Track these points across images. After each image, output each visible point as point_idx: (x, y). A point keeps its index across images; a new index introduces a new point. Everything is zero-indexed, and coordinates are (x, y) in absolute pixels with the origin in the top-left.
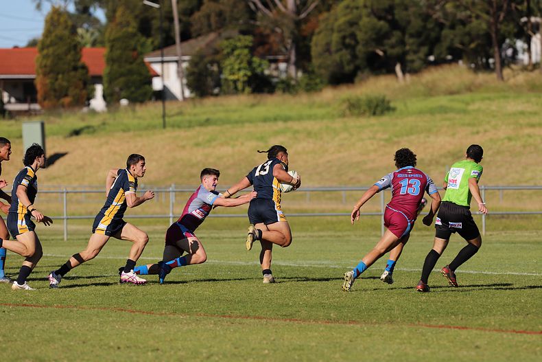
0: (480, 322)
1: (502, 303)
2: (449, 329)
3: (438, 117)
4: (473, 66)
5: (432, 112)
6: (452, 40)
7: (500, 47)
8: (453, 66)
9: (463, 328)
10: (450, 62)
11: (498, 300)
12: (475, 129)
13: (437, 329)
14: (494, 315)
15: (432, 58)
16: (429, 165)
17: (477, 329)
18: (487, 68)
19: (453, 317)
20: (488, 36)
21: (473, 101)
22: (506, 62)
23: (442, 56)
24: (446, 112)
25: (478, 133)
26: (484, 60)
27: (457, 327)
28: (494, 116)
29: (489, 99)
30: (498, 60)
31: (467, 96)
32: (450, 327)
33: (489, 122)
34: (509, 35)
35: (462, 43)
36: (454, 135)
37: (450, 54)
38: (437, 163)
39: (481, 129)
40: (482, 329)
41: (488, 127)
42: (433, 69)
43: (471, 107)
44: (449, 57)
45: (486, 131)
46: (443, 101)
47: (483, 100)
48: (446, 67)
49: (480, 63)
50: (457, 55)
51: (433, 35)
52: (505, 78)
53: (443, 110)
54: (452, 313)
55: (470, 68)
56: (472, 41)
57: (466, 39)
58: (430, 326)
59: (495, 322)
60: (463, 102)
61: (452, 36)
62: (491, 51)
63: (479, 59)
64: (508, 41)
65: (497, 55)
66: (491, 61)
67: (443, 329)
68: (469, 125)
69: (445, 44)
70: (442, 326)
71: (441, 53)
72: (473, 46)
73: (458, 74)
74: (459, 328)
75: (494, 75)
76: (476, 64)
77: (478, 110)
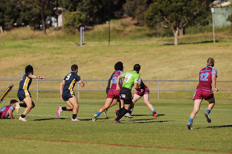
0: (36, 137)
1: (46, 129)
2: (23, 140)
3: (18, 49)
4: (33, 28)
5: (16, 47)
6: (24, 17)
7: (45, 20)
8: (25, 28)
9: (29, 139)
10: (23, 26)
11: (44, 127)
12: (34, 55)
13: (18, 139)
14: (42, 134)
15: (15, 24)
16: (14, 70)
17: (35, 140)
18: (39, 29)
19: (25, 134)
20: (39, 15)
21: (33, 43)
22: (47, 26)
23: (20, 23)
24: (22, 47)
25: (35, 56)
26: (38, 25)
27: (26, 139)
28: (42, 49)
29: (40, 42)
30: (44, 25)
31: (31, 41)
32: (23, 139)
33: (40, 52)
34: (49, 15)
35: (29, 18)
36: (25, 57)
37: (24, 23)
38: (18, 69)
39: (36, 55)
40: (37, 140)
41: (39, 54)
42: (16, 29)
43: (32, 45)
44: (23, 24)
45: (38, 56)
46: (20, 42)
47: (37, 42)
48: (22, 28)
49: (36, 26)
50: (26, 23)
51: (16, 14)
52: (47, 33)
53: (20, 46)
54: (24, 133)
55: (32, 29)
56: (33, 17)
57: (30, 16)
58: (15, 138)
59: (43, 137)
60: (29, 43)
61: (24, 15)
62: (41, 22)
63: (36, 25)
64: (48, 17)
65: (43, 23)
66: (41, 26)
67: (20, 139)
68: (31, 53)
69: (22, 18)
70: (20, 138)
71: (19, 22)
72: (33, 19)
73: (27, 31)
74: (27, 139)
75: (42, 32)
76: (35, 27)
77: (35, 47)
